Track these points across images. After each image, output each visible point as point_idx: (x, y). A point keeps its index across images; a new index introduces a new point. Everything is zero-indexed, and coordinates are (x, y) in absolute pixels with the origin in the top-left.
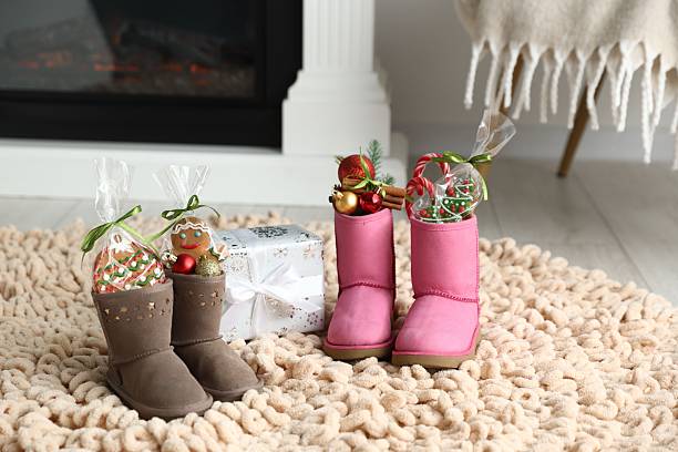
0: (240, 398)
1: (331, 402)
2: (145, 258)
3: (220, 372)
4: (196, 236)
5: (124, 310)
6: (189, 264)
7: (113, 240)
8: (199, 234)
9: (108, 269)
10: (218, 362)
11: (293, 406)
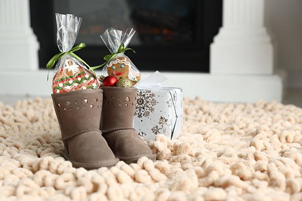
0: (136, 162)
1: (194, 166)
2: (87, 76)
3: (127, 146)
4: (121, 67)
5: (68, 103)
6: (113, 81)
7: (67, 64)
8: (123, 66)
9: (62, 80)
10: (127, 140)
11: (171, 169)
